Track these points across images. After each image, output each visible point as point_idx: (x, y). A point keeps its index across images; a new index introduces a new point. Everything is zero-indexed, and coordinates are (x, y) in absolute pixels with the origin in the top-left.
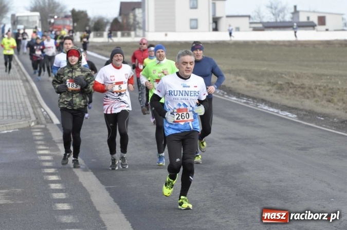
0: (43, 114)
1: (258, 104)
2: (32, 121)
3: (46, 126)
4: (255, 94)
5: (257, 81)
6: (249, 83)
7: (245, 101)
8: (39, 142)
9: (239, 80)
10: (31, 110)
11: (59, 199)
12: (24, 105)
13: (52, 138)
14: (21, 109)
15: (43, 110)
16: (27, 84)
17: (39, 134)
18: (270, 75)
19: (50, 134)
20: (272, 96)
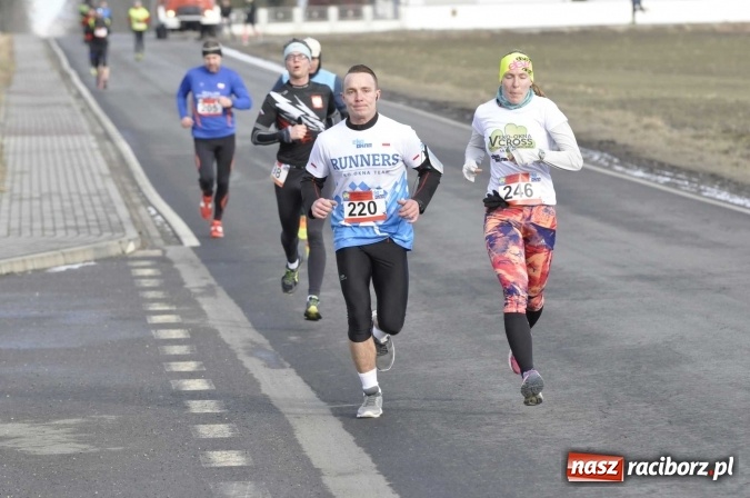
0: (155, 222)
1: (702, 187)
2: (130, 240)
3: (164, 252)
4: (692, 160)
5: (695, 128)
6: (676, 134)
7: (668, 179)
8: (151, 294)
9: (647, 127)
10: (123, 212)
11: (215, 440)
12: (105, 199)
13: (182, 283)
14: (99, 209)
16: (108, 144)
17: (148, 272)
18: (729, 110)
20: (737, 165)
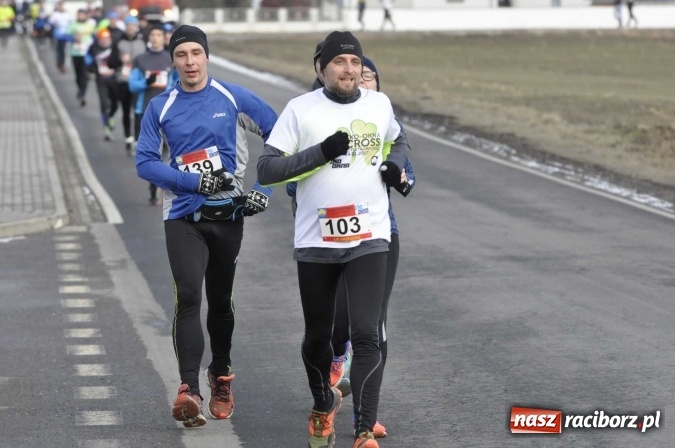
0: (86, 201)
1: (586, 177)
2: (58, 217)
3: (89, 228)
4: (580, 153)
5: (589, 123)
6: (571, 129)
7: (556, 170)
8: (68, 267)
9: (546, 122)
10: (57, 190)
12: (44, 179)
13: (98, 257)
14: (37, 189)
15: (87, 191)
16: (58, 131)
17: (70, 246)
18: (623, 108)
19: (96, 246)
20: (620, 157)
